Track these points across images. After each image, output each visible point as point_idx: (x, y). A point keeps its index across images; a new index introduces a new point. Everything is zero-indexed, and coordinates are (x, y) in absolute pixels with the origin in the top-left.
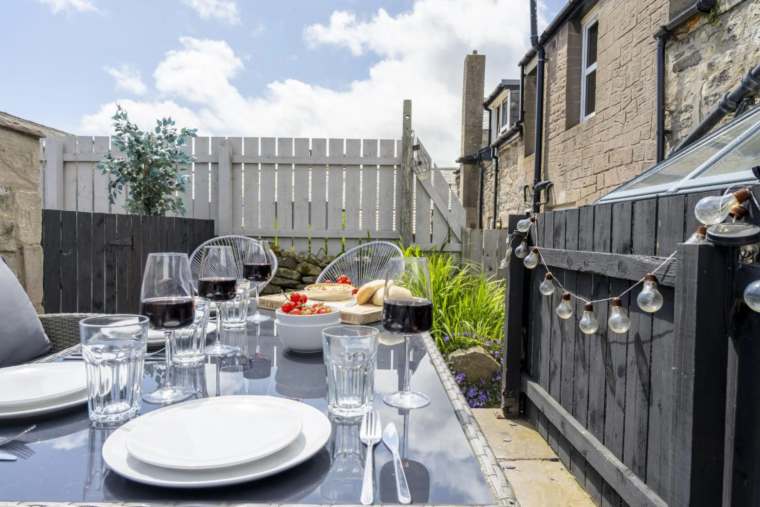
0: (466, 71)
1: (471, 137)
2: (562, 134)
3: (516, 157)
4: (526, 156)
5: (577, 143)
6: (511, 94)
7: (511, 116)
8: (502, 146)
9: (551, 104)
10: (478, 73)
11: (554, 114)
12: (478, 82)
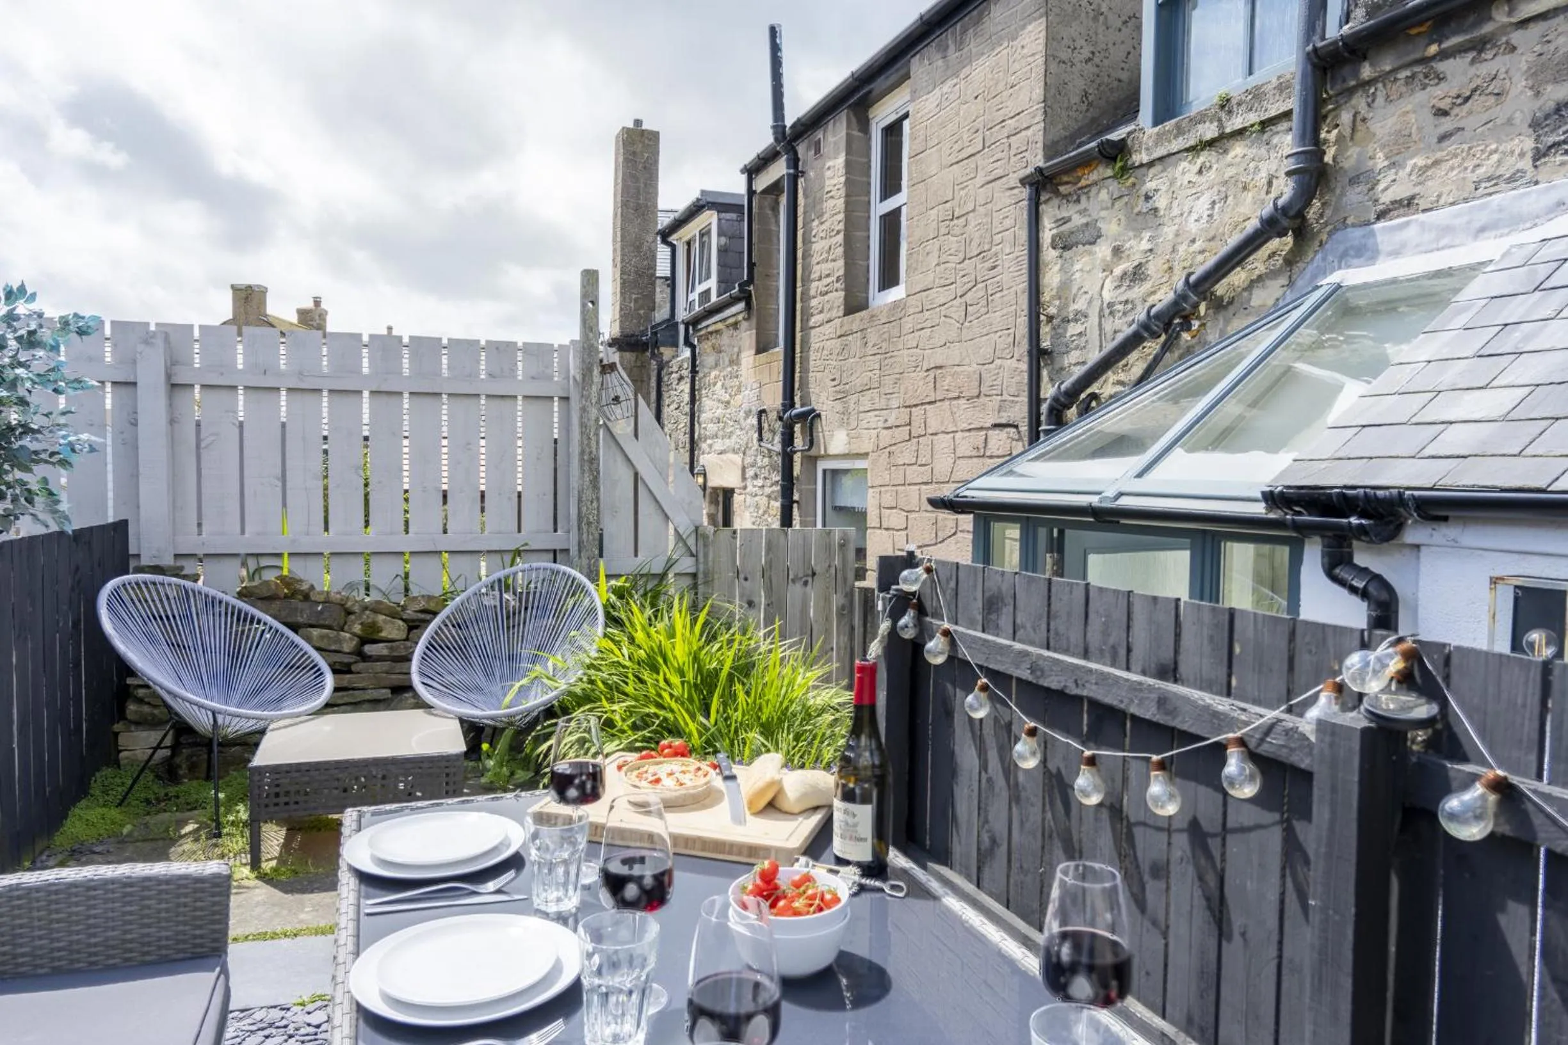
0: (621, 159)
1: (634, 296)
2: (838, 321)
3: (736, 349)
4: (759, 351)
5: (870, 344)
6: (719, 220)
7: (719, 264)
8: (704, 324)
9: (814, 260)
10: (645, 168)
11: (820, 279)
12: (646, 185)
